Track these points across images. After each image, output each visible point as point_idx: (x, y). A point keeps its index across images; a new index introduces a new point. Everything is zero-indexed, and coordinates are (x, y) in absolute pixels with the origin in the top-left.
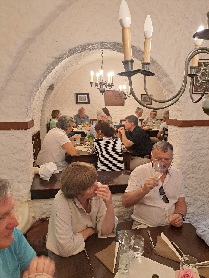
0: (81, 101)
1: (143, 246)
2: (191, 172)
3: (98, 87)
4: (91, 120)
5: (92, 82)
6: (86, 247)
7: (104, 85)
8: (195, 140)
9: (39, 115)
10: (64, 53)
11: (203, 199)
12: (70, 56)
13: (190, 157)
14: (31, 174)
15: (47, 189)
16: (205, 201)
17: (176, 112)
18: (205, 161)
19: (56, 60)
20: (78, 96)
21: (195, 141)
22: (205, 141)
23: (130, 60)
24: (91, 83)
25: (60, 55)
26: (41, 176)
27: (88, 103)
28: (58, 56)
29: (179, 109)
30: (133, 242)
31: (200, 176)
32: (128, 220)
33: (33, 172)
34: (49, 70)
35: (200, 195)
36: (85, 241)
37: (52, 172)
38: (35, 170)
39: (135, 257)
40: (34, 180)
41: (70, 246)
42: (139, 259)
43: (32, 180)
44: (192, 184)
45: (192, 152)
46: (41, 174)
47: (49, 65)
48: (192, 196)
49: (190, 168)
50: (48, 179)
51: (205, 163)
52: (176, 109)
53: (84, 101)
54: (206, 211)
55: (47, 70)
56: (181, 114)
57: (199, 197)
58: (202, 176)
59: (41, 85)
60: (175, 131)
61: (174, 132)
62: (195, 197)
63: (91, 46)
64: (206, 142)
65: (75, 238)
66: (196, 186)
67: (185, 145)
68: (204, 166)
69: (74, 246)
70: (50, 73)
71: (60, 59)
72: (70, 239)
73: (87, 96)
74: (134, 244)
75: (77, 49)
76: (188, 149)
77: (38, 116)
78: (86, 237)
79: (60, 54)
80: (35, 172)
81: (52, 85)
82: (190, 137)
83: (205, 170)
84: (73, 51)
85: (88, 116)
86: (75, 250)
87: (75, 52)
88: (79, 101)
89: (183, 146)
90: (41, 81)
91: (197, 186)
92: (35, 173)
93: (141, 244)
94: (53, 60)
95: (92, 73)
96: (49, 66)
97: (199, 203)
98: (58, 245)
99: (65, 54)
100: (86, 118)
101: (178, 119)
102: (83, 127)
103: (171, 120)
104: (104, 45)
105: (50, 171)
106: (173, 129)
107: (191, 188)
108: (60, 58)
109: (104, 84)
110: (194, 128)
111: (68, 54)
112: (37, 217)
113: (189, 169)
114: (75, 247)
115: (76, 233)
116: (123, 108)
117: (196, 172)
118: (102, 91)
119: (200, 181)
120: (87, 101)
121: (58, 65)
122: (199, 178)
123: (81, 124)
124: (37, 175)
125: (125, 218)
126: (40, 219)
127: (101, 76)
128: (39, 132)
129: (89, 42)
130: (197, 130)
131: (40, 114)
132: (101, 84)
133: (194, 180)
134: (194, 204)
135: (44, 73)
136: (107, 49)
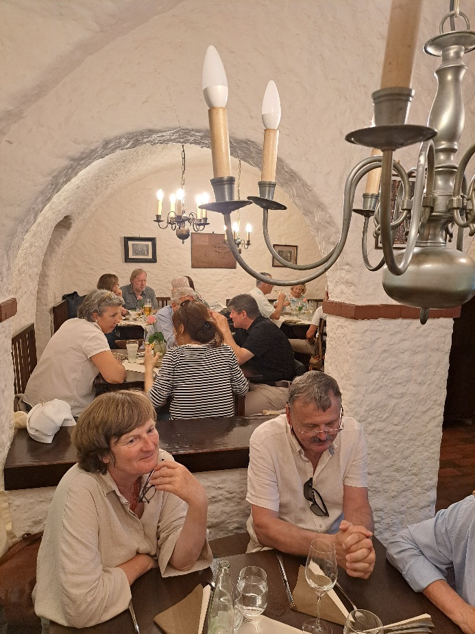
0: (137, 254)
1: (266, 592)
2: (375, 418)
3: (174, 226)
4: (158, 299)
5: (160, 214)
6: (133, 601)
7: (186, 222)
8: (384, 348)
9: (33, 286)
10: (92, 148)
11: (403, 479)
12: (107, 155)
13: (373, 386)
14: (7, 428)
15: (45, 463)
16: (406, 482)
17: (343, 287)
18: (405, 393)
19: (72, 162)
20: (130, 243)
21: (385, 351)
22: (406, 351)
23: (226, 178)
24: (158, 216)
25: (83, 153)
26: (31, 432)
27: (154, 260)
28: (78, 155)
29: (350, 280)
30: (243, 585)
31: (396, 427)
32: (236, 533)
33: (12, 422)
34: (57, 185)
35: (397, 470)
36: (132, 587)
37: (59, 424)
38: (18, 420)
39: (245, 620)
40: (13, 444)
41: (93, 601)
42: (256, 623)
43: (9, 444)
44: (379, 445)
45: (377, 374)
46: (31, 428)
47: (55, 174)
48: (379, 473)
49: (373, 410)
50: (49, 441)
51: (405, 399)
52: (342, 280)
53: (144, 254)
54: (409, 506)
55: (52, 184)
56: (353, 292)
57: (394, 473)
58: (399, 428)
59: (35, 218)
60: (342, 328)
61: (340, 331)
62: (384, 474)
63: (154, 136)
64: (406, 353)
65: (106, 579)
66: (387, 449)
67: (363, 358)
68: (402, 406)
69: (103, 599)
70: (59, 190)
71: (83, 162)
72: (95, 584)
73: (150, 243)
74: (246, 589)
75: (124, 140)
76: (368, 369)
77: (31, 288)
78: (134, 576)
79: (82, 150)
80: (17, 423)
81: (67, 218)
82: (374, 342)
83: (407, 414)
84: (112, 145)
85: (152, 290)
86: (106, 609)
87: (119, 147)
88: (131, 256)
89: (359, 361)
90: (37, 209)
91: (389, 450)
92: (18, 426)
93: (261, 587)
94: (65, 163)
95: (160, 195)
96: (56, 177)
97: (393, 487)
98: (65, 599)
99: (93, 151)
100: (148, 294)
101: (347, 302)
102: (139, 315)
103: (332, 303)
104: (185, 133)
105: (53, 421)
106: (338, 323)
107: (377, 455)
108: (82, 159)
109: (188, 219)
110: (381, 322)
111: (100, 151)
112: (19, 534)
113: (371, 413)
114: (106, 601)
115: (110, 569)
116: (234, 273)
117: (387, 417)
118: (183, 236)
119: (396, 439)
120: (150, 256)
121: (77, 173)
122: (392, 431)
123: (134, 309)
124: (21, 431)
125: (231, 528)
126: (26, 536)
127: (180, 202)
128: (32, 325)
129: (151, 126)
130: (387, 327)
131: (36, 283)
132: (180, 220)
133: (382, 436)
134: (384, 490)
135: (42, 193)
136: (191, 143)
